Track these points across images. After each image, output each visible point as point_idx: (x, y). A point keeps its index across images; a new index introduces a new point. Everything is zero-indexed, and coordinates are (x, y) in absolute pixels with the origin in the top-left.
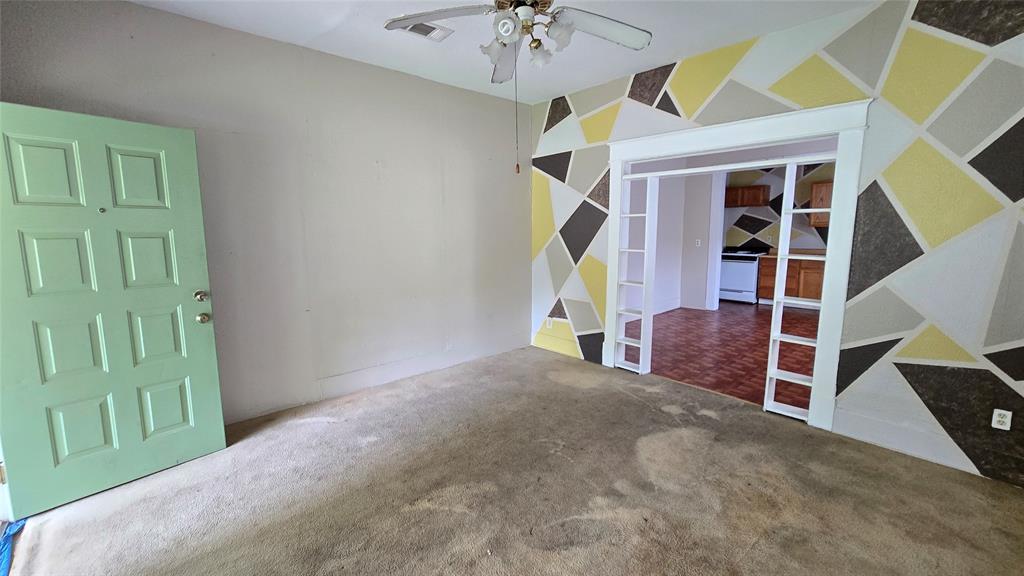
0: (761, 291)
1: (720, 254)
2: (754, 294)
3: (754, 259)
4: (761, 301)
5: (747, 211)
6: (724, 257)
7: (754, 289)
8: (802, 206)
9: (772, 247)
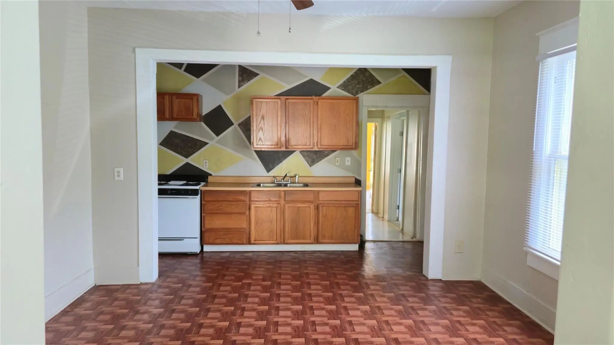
0: (206, 235)
1: (155, 187)
2: (198, 241)
3: (194, 193)
4: (207, 248)
5: (175, 127)
6: (161, 192)
7: (197, 233)
8: (239, 125)
9: (211, 175)
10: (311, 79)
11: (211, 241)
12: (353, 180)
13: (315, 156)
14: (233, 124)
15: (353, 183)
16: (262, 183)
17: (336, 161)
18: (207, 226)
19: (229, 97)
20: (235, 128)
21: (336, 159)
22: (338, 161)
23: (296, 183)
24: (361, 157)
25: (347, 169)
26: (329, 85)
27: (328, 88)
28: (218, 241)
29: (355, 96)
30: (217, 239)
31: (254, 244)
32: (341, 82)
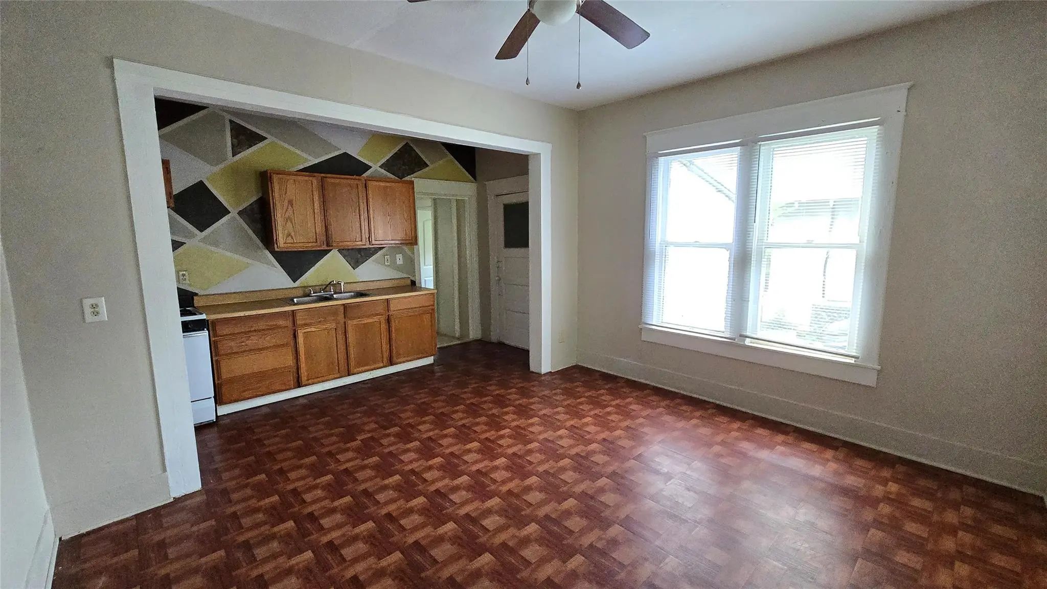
0: (225, 390)
3: (204, 325)
8: (240, 213)
9: (196, 294)
10: (345, 153)
11: (235, 396)
12: (409, 282)
13: (359, 256)
14: (227, 212)
15: (408, 286)
16: (296, 298)
17: (386, 259)
18: (225, 375)
19: (217, 169)
20: (234, 218)
21: (386, 257)
22: (387, 260)
23: (341, 293)
24: (413, 253)
25: (399, 269)
26: (370, 164)
27: (369, 168)
28: (246, 394)
29: (401, 179)
30: (244, 391)
31: (306, 385)
32: (384, 161)
